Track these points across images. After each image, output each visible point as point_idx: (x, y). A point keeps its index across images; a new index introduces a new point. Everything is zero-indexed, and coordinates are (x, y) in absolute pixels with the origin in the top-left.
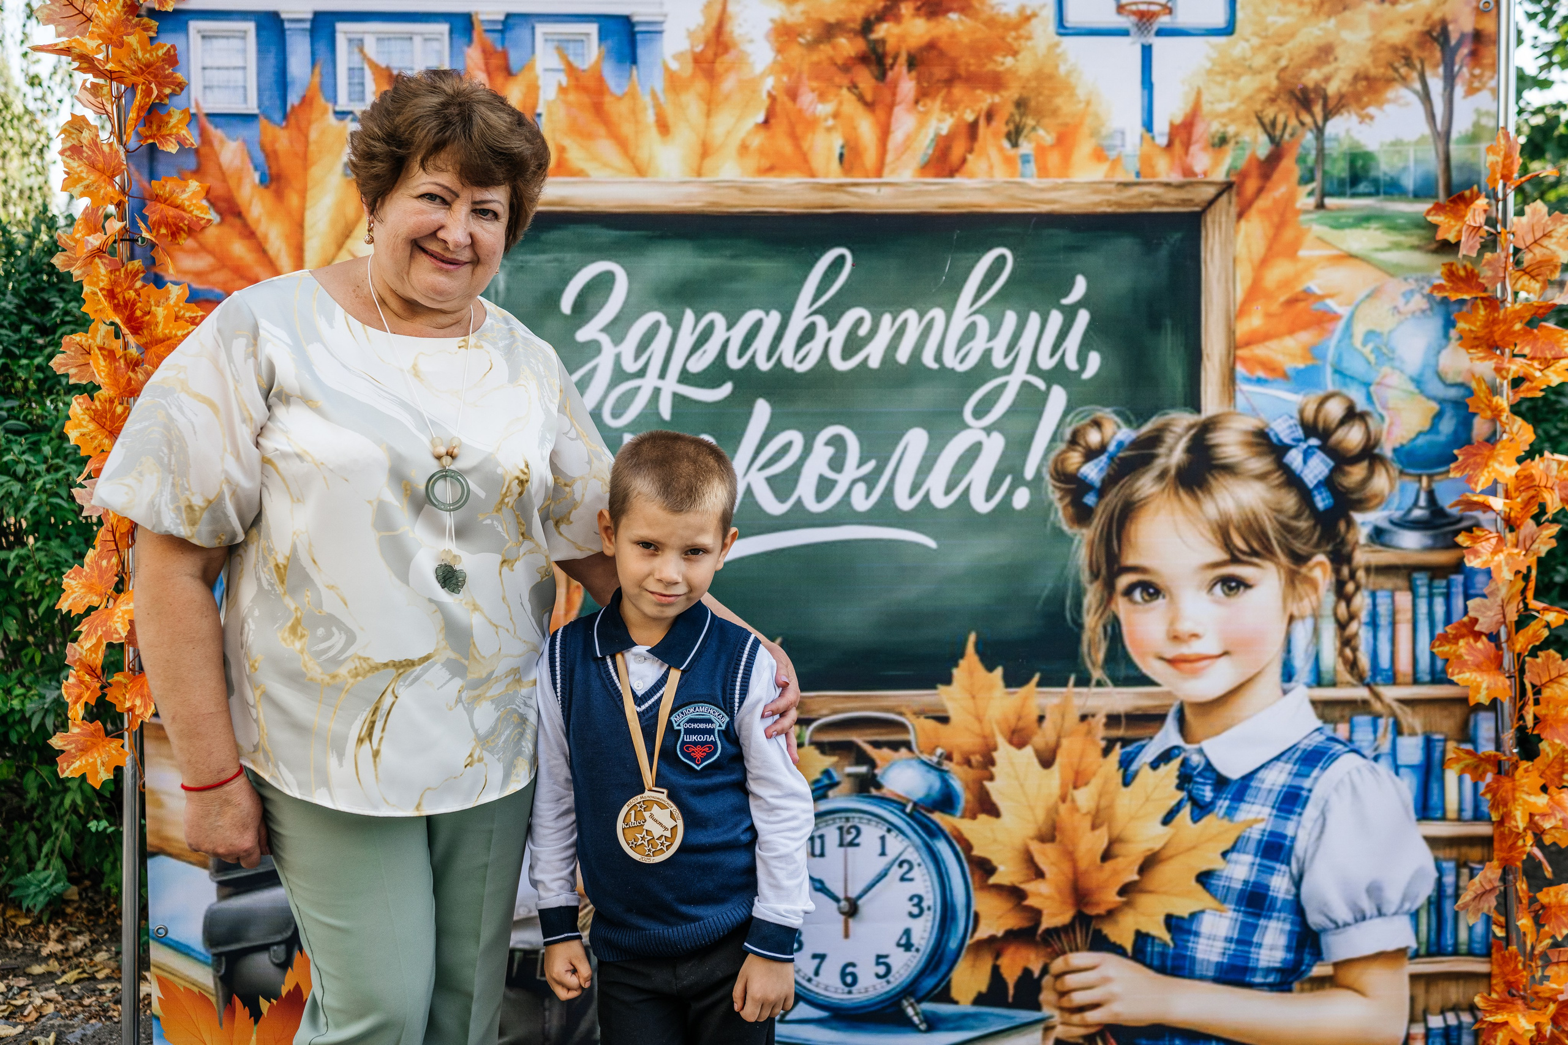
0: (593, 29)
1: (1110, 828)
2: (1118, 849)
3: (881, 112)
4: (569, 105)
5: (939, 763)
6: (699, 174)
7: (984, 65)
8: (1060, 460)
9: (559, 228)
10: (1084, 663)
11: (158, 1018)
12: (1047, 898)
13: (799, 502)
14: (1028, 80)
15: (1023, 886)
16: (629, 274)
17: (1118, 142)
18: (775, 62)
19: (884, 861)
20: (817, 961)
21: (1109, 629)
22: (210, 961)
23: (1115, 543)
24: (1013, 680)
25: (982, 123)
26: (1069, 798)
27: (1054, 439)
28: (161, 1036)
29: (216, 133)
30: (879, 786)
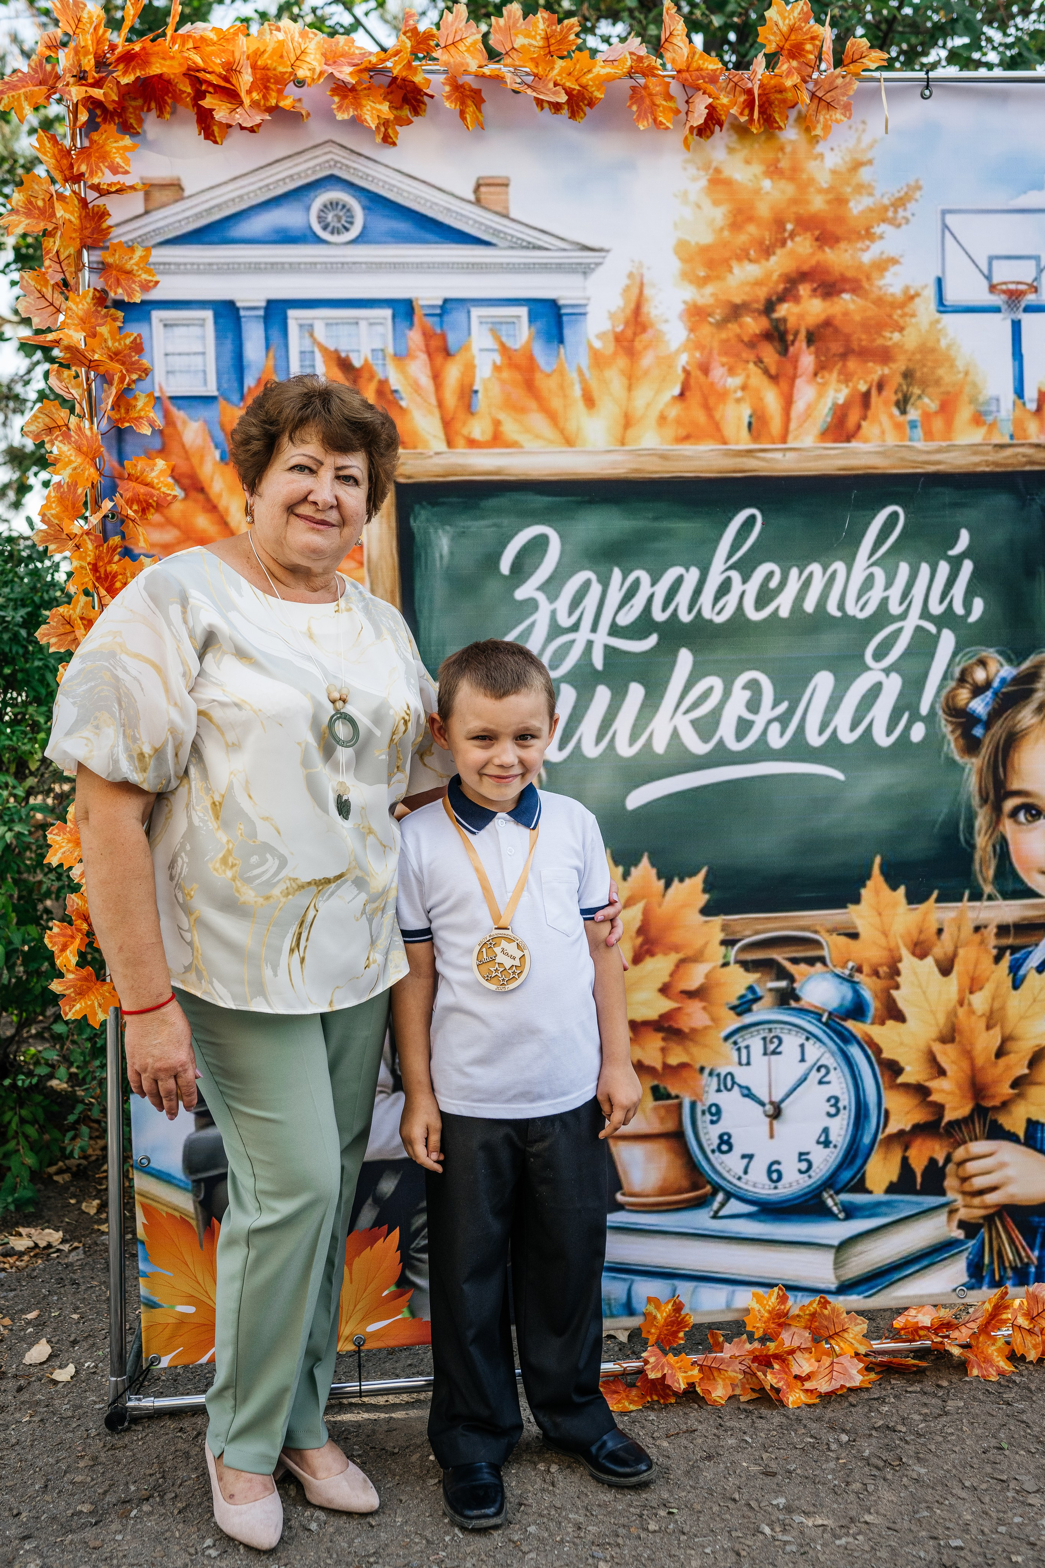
0: (523, 312)
1: (1002, 1028)
2: (1010, 1046)
3: (784, 385)
4: (503, 382)
5: (851, 975)
6: (623, 444)
7: (874, 340)
8: (951, 697)
9: (497, 496)
10: (976, 880)
11: (143, 1243)
12: (948, 1093)
13: (721, 742)
14: (913, 353)
15: (927, 1084)
16: (562, 537)
17: (993, 408)
18: (688, 340)
19: (805, 1066)
20: (746, 1161)
21: (998, 848)
22: (190, 1187)
23: (1001, 770)
24: (915, 898)
25: (874, 392)
26: (966, 1002)
27: (945, 678)
28: (146, 1259)
29: (179, 415)
30: (797, 999)
